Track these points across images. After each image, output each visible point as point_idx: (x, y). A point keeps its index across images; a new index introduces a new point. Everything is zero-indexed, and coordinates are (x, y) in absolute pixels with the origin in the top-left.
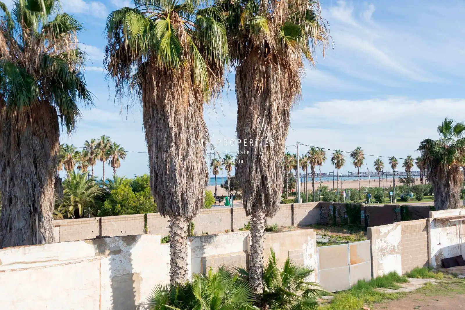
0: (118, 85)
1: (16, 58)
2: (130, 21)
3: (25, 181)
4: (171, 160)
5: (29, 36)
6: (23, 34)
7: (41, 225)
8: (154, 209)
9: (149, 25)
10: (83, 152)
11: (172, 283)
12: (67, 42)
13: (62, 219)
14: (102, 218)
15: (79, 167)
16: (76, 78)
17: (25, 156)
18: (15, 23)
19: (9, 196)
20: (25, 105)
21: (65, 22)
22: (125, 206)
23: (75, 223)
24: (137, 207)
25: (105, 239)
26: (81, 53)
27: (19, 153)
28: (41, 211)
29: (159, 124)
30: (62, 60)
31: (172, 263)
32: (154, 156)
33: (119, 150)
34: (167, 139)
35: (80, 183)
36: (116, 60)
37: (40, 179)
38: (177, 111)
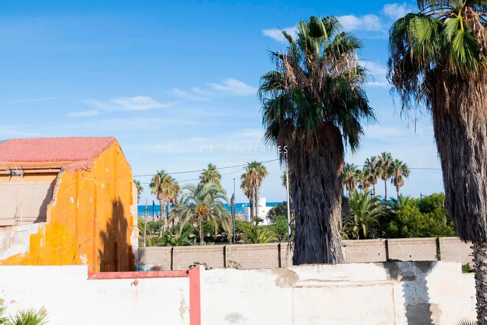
0: (404, 98)
1: (302, 84)
2: (415, 27)
3: (315, 201)
4: (472, 177)
5: (313, 62)
6: (307, 60)
7: (331, 244)
8: (448, 233)
9: (438, 28)
10: (363, 170)
11: (481, 321)
12: (348, 61)
13: (347, 239)
14: (389, 240)
15: (360, 187)
16: (358, 96)
17: (313, 176)
18: (300, 52)
19: (301, 215)
20: (311, 128)
21: (345, 42)
22: (412, 228)
23: (360, 244)
24: (426, 230)
25: (396, 263)
26: (362, 70)
27: (308, 174)
28: (331, 231)
29: (455, 136)
30: (344, 80)
31: (478, 297)
32: (450, 172)
33: (402, 167)
34: (465, 153)
35: (363, 203)
36: (400, 71)
37: (327, 198)
38: (476, 119)
